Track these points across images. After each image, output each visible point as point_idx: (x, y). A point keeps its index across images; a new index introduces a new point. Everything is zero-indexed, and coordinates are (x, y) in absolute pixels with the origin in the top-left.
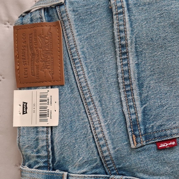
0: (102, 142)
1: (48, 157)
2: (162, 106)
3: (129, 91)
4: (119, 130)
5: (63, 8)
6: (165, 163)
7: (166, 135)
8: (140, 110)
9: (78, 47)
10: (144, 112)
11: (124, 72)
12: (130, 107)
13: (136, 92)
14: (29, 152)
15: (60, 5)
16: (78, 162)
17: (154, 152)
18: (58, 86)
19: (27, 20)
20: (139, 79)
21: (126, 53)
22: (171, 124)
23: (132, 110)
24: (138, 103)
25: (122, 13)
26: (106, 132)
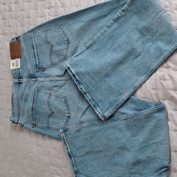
0: (29, 71)
1: (19, 76)
2: (42, 60)
3: (35, 58)
4: (33, 67)
6: (43, 74)
7: (43, 68)
8: (38, 62)
9: (24, 47)
11: (34, 53)
12: (35, 61)
13: (37, 58)
14: (15, 76)
15: (19, 37)
16: (25, 76)
17: (41, 72)
18: (20, 58)
19: (12, 42)
20: (37, 54)
21: (34, 48)
22: (44, 65)
24: (37, 60)
25: (32, 38)
26: (30, 68)
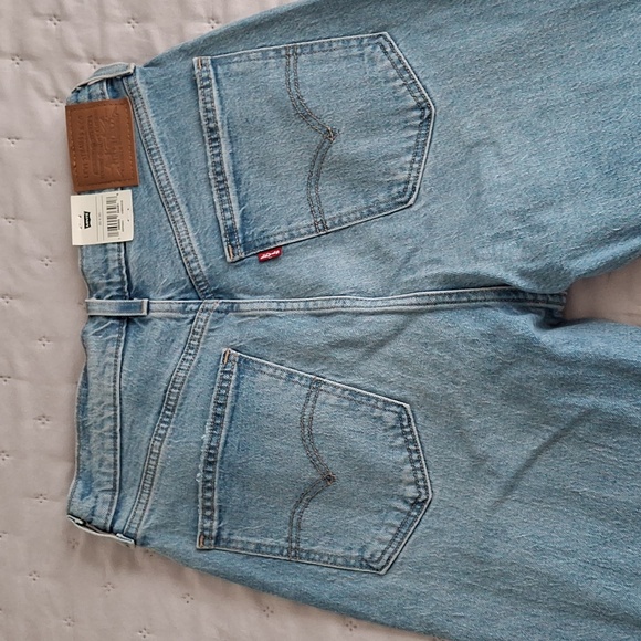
0: (190, 258)
1: (122, 282)
2: (264, 207)
3: (223, 190)
4: (211, 241)
5: (131, 80)
6: (268, 278)
7: (269, 244)
8: (237, 213)
9: (155, 133)
10: (243, 217)
11: (215, 164)
12: (225, 210)
13: (232, 191)
14: (97, 279)
15: (128, 76)
16: (161, 285)
17: (255, 266)
18: (130, 187)
19: (84, 97)
20: (235, 173)
21: (216, 139)
22: (275, 229)
23: (228, 215)
24: (235, 205)
25: (209, 86)
26: (195, 245)
